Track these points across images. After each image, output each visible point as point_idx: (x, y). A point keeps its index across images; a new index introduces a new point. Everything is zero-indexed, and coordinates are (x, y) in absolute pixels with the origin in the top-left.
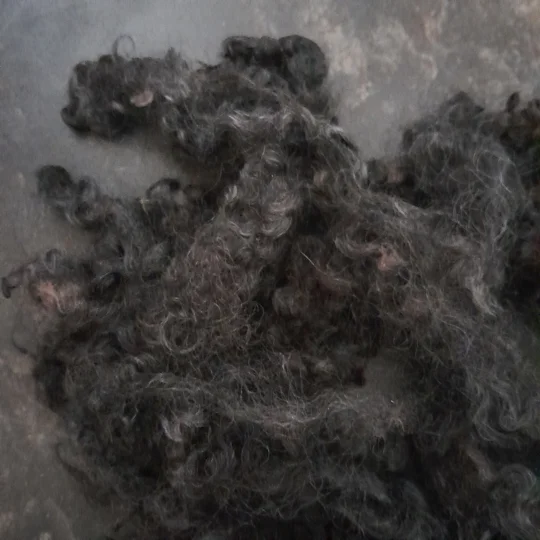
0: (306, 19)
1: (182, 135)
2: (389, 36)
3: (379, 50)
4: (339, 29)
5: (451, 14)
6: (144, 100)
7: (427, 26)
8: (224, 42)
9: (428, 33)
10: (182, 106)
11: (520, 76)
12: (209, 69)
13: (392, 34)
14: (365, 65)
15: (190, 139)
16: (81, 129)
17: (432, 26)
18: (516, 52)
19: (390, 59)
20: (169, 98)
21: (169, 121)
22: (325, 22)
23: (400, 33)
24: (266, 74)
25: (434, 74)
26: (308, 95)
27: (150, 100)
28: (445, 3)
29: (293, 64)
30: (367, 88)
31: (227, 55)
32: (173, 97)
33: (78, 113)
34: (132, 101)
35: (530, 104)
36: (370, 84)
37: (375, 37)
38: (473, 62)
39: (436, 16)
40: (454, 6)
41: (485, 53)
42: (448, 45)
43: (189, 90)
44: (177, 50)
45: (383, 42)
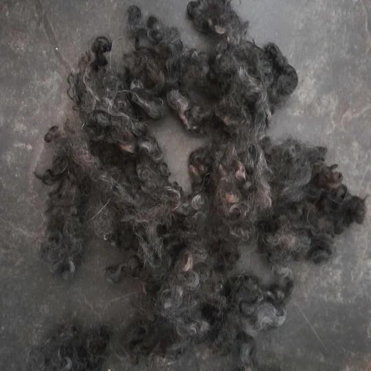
0: (307, 64)
1: (219, 56)
2: (329, 102)
3: (320, 103)
4: (314, 80)
5: (361, 118)
6: (220, 30)
7: (347, 112)
8: (270, 43)
9: (344, 116)
10: (229, 46)
11: (358, 166)
12: (254, 45)
13: (331, 102)
14: (308, 103)
15: (220, 60)
16: (190, 15)
17: (348, 114)
18: (367, 156)
19: (320, 111)
20: (228, 39)
21: (220, 46)
22: (312, 72)
23: (334, 105)
24: (269, 70)
25: (329, 132)
26: (274, 93)
27: (222, 33)
28: (363, 112)
29: (282, 78)
30: (300, 113)
31: (266, 48)
32: (230, 39)
33: (195, 9)
34: (216, 27)
35: (337, 173)
36: (302, 112)
37: (324, 97)
38: (348, 143)
39: (354, 113)
40: (365, 116)
41: (355, 145)
42: (346, 127)
43: (238, 43)
44: (250, 25)
45: (324, 102)
